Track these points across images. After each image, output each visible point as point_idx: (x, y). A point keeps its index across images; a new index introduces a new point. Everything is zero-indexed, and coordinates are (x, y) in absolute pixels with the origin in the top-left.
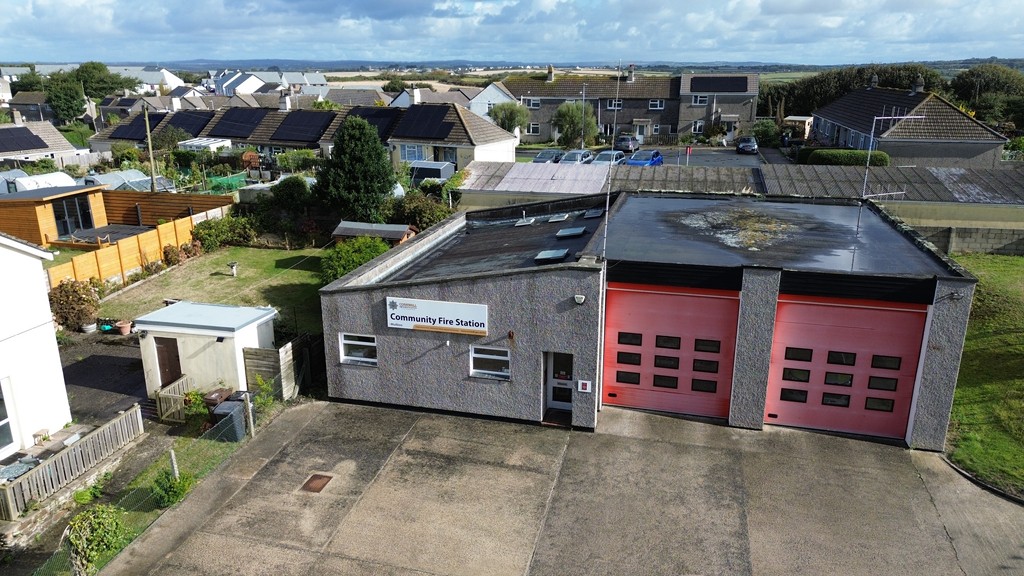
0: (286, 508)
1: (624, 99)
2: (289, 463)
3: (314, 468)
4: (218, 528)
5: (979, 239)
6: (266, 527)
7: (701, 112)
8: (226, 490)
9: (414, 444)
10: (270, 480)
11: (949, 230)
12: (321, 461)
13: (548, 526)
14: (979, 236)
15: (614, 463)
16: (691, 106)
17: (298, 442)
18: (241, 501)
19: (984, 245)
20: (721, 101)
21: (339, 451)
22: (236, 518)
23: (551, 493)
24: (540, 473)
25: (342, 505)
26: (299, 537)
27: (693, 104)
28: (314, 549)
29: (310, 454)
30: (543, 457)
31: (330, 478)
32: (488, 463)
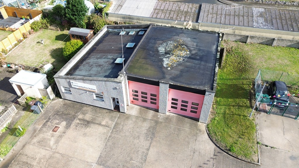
0: (48, 137)
2: (50, 122)
3: (56, 124)
4: (32, 143)
5: (256, 40)
6: (42, 143)
8: (35, 131)
9: (81, 116)
10: (45, 128)
11: (247, 36)
12: (58, 121)
13: (106, 145)
14: (256, 38)
15: (127, 124)
17: (53, 115)
18: (38, 134)
21: (63, 118)
22: (36, 140)
23: (109, 134)
24: (109, 127)
25: (61, 136)
26: (50, 147)
28: (52, 150)
29: (55, 119)
30: (111, 122)
31: (59, 127)
32: (97, 124)
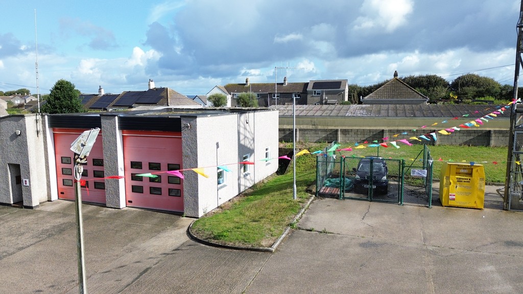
1: (280, 93)
5: (353, 136)
7: (318, 99)
11: (337, 131)
14: (353, 133)
16: (312, 96)
19: (356, 139)
20: (327, 93)
27: (314, 95)
